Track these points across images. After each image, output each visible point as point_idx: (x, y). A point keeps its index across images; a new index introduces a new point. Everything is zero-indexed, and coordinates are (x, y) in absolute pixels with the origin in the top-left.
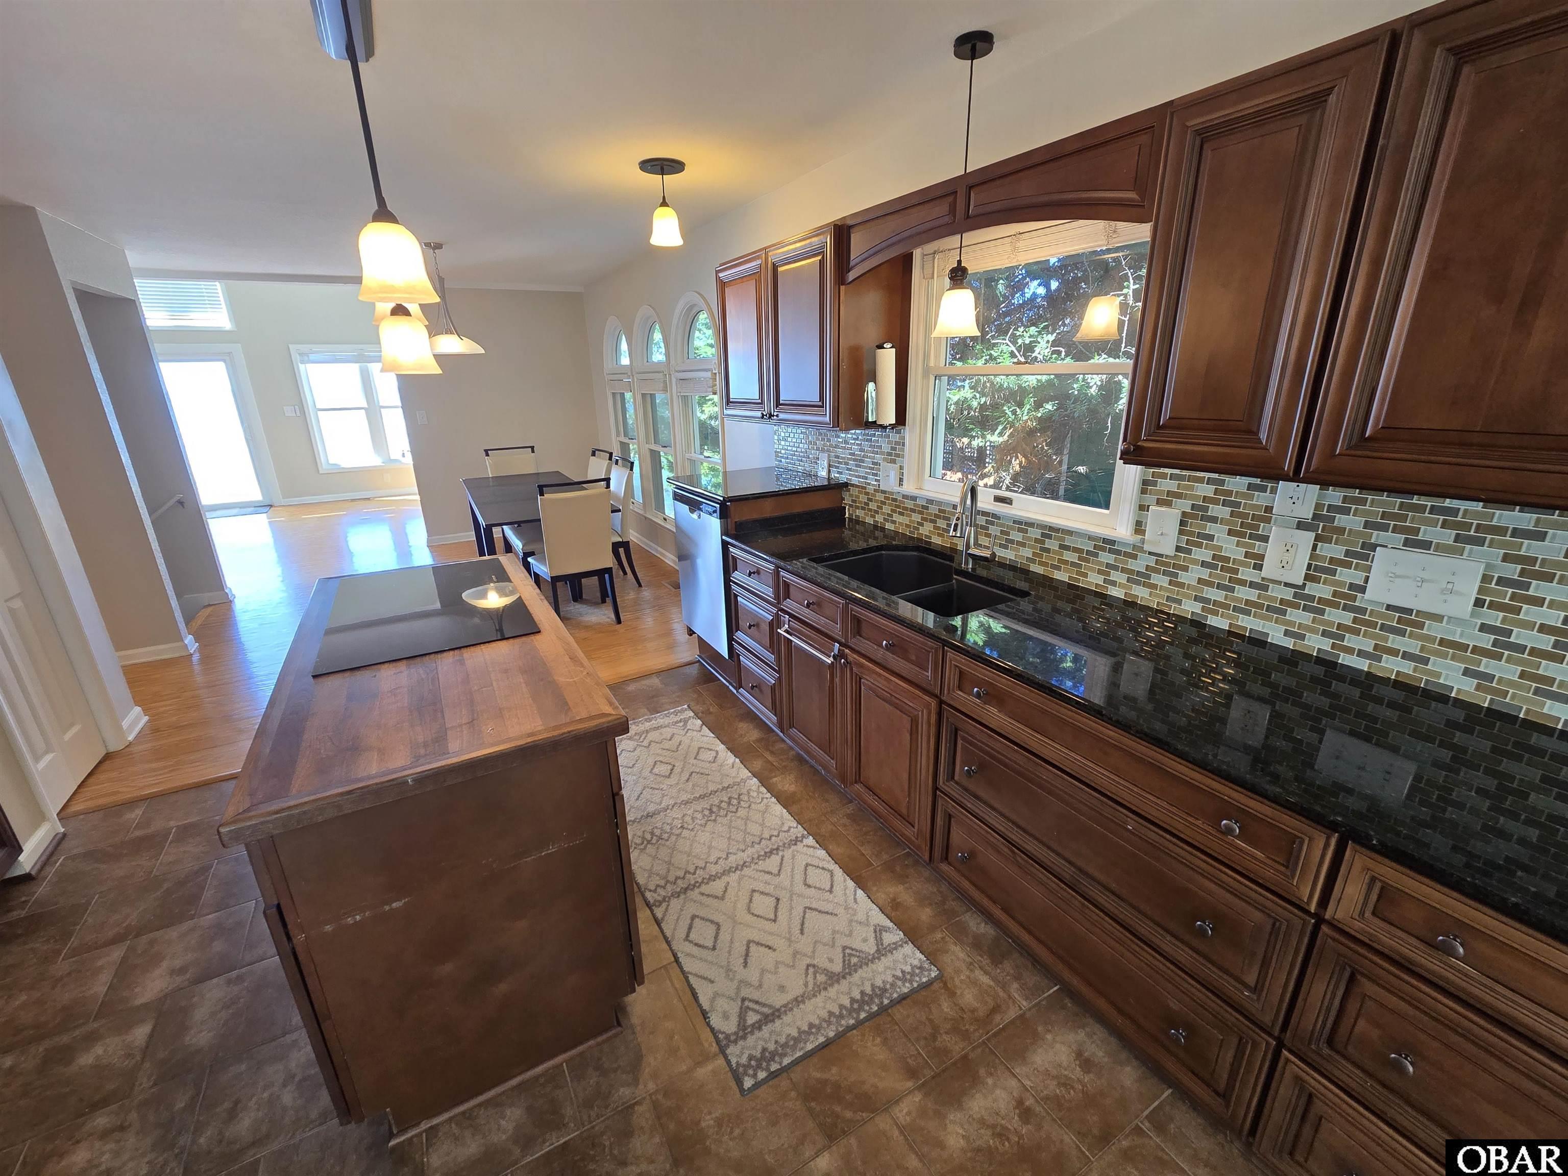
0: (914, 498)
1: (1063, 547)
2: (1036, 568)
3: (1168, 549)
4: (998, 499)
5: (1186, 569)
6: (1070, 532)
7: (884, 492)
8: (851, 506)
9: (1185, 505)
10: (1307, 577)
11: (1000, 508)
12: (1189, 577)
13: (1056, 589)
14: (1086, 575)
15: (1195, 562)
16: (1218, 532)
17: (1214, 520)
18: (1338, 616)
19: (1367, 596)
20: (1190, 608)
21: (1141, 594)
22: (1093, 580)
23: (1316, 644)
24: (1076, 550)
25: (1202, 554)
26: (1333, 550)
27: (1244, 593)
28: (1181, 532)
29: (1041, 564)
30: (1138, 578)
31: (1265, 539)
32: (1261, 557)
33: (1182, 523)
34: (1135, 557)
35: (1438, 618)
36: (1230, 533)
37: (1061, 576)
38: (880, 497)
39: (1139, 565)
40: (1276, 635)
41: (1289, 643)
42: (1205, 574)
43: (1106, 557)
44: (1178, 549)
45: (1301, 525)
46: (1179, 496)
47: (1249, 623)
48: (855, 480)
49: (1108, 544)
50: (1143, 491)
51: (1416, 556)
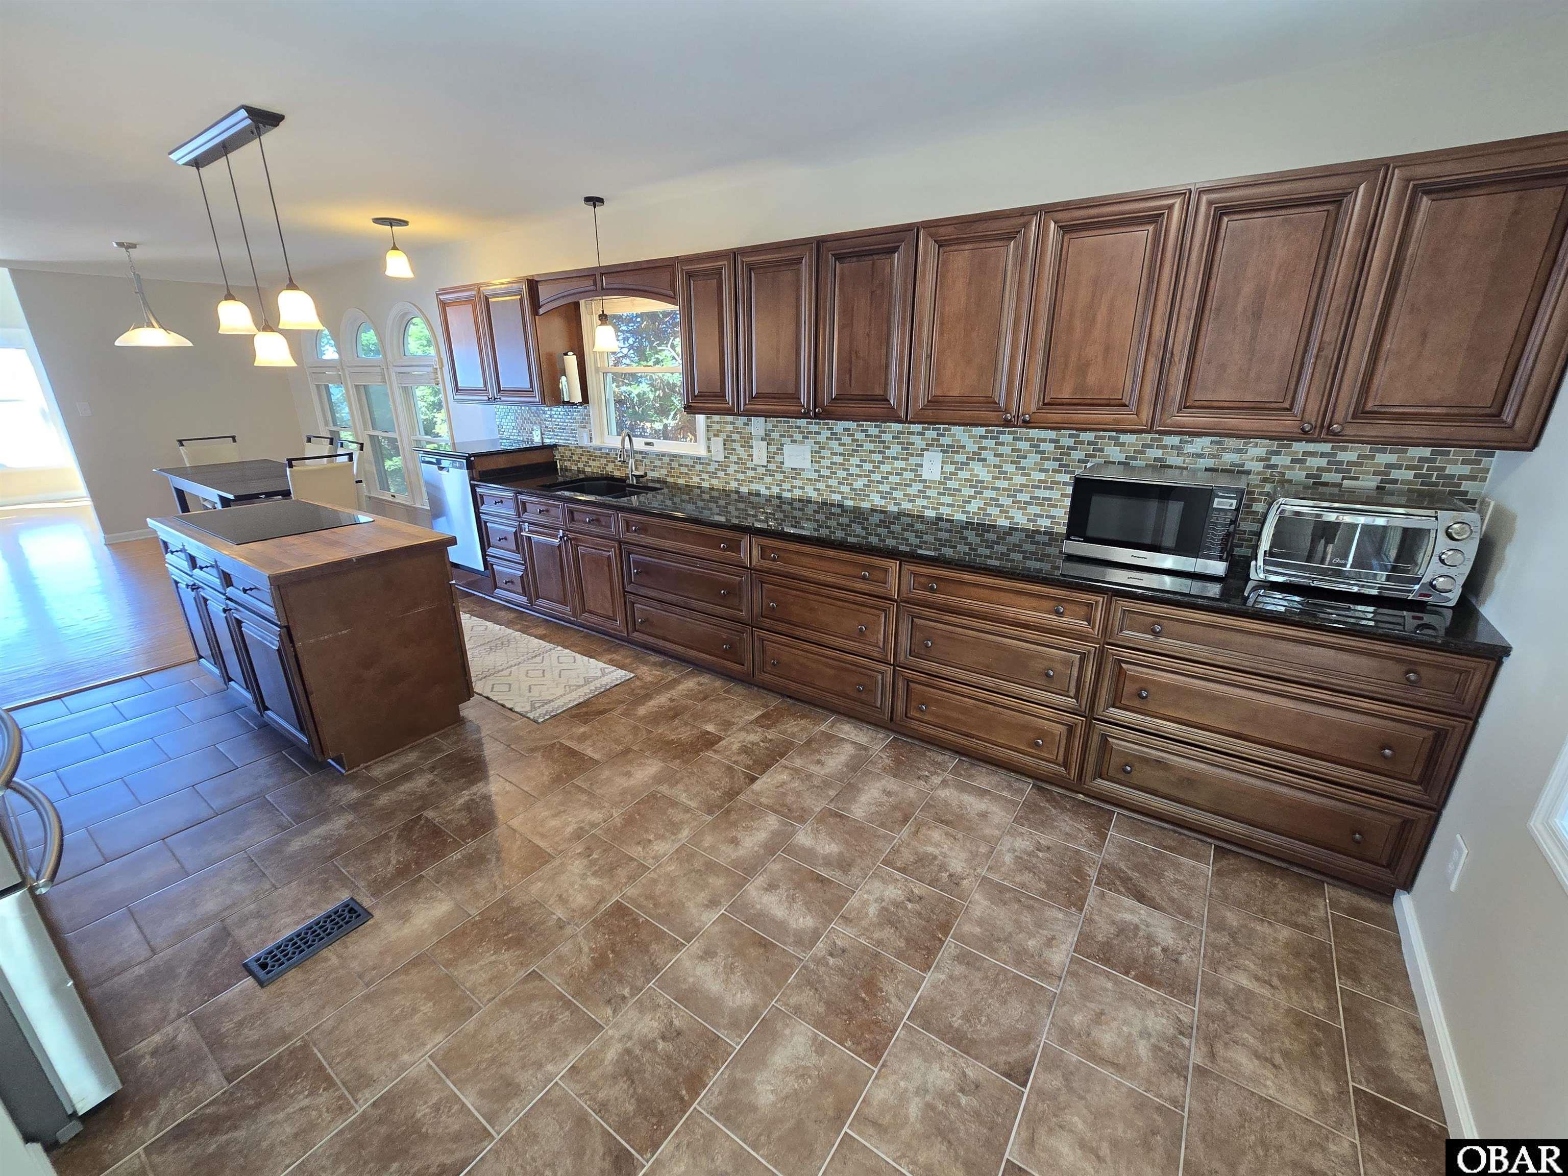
0: (600, 449)
1: (680, 465)
2: (670, 480)
3: (721, 458)
4: (647, 444)
5: (729, 467)
6: (681, 456)
7: (581, 447)
8: (560, 460)
9: (723, 436)
10: (768, 462)
11: (648, 448)
12: (730, 471)
13: (679, 489)
14: (691, 478)
15: (731, 462)
16: (737, 446)
17: (734, 441)
18: (779, 476)
19: (785, 465)
20: (734, 485)
21: (715, 482)
22: (695, 480)
23: (775, 490)
24: (686, 466)
25: (734, 458)
26: (773, 448)
27: (751, 473)
28: (725, 449)
29: (672, 476)
30: (713, 475)
31: (752, 447)
32: (752, 456)
33: (725, 444)
34: (709, 465)
35: (803, 470)
36: (742, 446)
37: (681, 481)
38: (580, 451)
39: (711, 469)
40: (763, 491)
41: (767, 493)
42: (736, 467)
43: (699, 467)
44: (725, 457)
45: (762, 440)
46: (721, 431)
47: (754, 487)
48: (561, 442)
49: (698, 460)
50: (708, 431)
51: (794, 446)
